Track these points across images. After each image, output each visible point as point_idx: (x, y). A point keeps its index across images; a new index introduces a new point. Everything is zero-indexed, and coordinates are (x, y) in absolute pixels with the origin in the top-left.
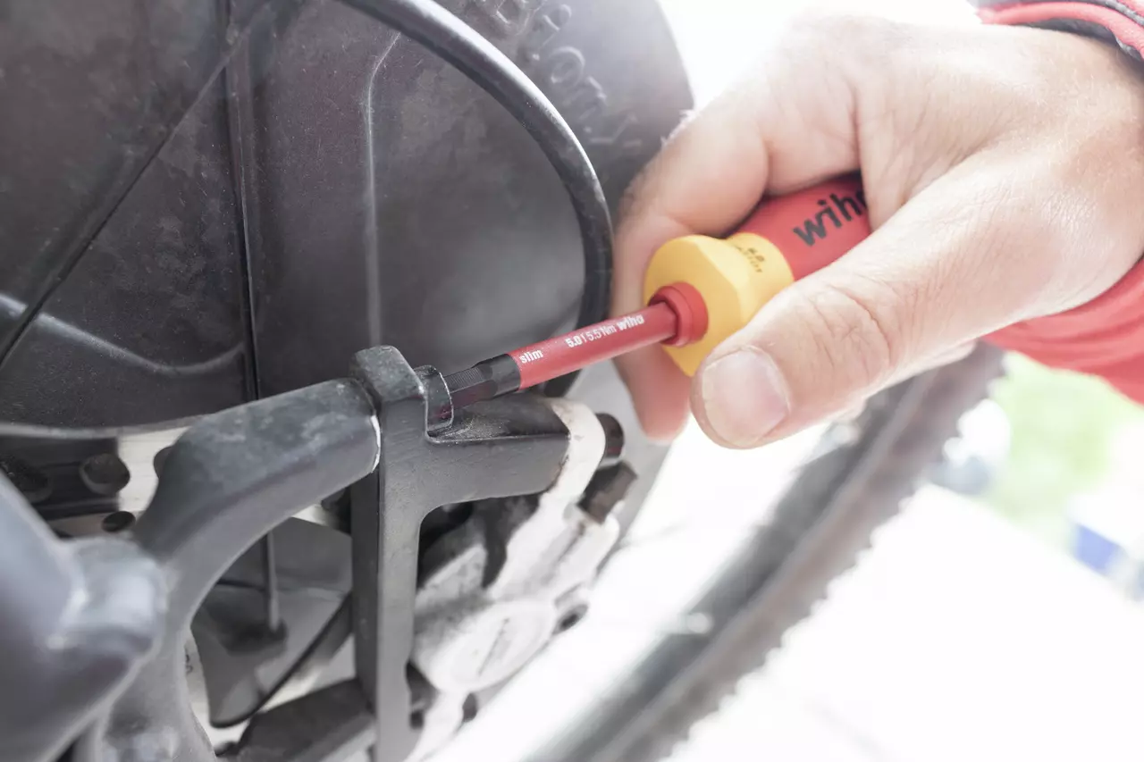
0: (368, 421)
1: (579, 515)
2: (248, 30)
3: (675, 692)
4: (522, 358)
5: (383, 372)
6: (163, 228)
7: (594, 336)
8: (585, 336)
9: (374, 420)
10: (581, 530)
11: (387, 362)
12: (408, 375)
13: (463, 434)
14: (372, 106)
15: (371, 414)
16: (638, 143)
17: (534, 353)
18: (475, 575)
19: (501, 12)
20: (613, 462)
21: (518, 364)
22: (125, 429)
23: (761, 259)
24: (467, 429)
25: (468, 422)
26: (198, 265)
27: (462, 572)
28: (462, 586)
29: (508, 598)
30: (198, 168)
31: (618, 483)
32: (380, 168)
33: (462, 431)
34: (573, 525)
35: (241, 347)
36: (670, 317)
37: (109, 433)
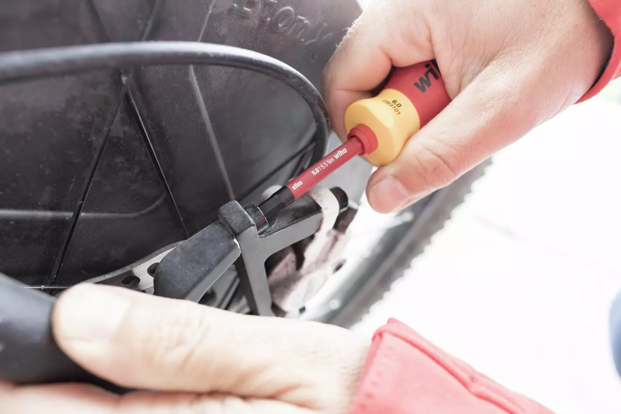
0: (232, 242)
1: (334, 232)
2: (131, 75)
3: (400, 249)
4: (293, 187)
5: (234, 217)
6: (117, 162)
7: (324, 166)
8: (320, 167)
9: (235, 241)
10: (336, 239)
11: (234, 211)
12: (245, 216)
13: (274, 228)
14: (195, 75)
15: (233, 238)
16: (330, 34)
17: (298, 183)
18: (292, 266)
19: (246, 7)
20: (345, 209)
21: (292, 191)
22: (134, 264)
23: (399, 105)
24: (275, 224)
25: (275, 219)
26: (137, 170)
27: (287, 265)
28: (287, 272)
29: (308, 273)
30: (124, 132)
31: (349, 216)
32: (206, 99)
33: (273, 226)
34: (332, 237)
35: (164, 195)
36: (359, 145)
37: (127, 268)
